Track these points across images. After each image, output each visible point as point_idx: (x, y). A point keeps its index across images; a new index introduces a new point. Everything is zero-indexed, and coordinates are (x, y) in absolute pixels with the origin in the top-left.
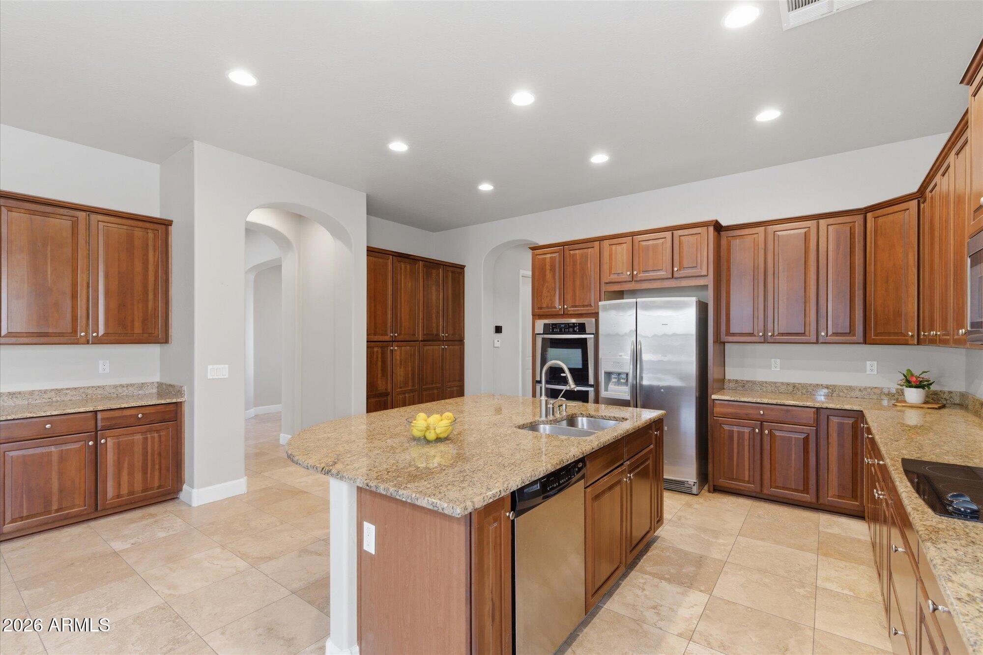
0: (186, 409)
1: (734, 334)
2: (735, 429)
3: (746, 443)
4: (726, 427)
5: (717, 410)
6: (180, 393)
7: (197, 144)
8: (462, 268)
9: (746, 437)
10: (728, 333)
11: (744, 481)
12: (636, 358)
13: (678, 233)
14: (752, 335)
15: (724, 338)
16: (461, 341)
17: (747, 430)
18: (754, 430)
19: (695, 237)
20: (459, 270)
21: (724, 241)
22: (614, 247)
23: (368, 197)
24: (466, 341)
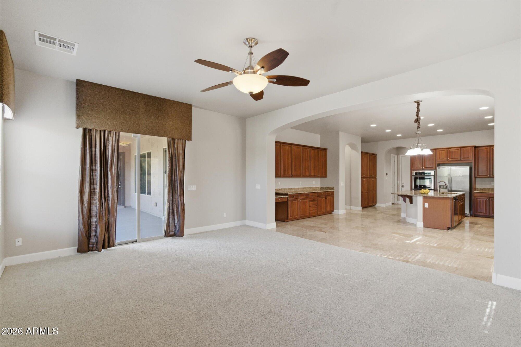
0: (335, 193)
1: (480, 175)
2: (481, 200)
3: (485, 203)
4: (478, 199)
5: (476, 195)
6: (333, 188)
7: (340, 132)
8: (376, 155)
9: (485, 201)
10: (478, 175)
11: (484, 213)
12: (450, 181)
13: (462, 148)
14: (486, 175)
15: (476, 176)
16: (375, 178)
17: (485, 200)
18: (487, 199)
19: (468, 150)
20: (375, 155)
21: (476, 151)
22: (441, 151)
23: (362, 138)
24: (377, 178)
